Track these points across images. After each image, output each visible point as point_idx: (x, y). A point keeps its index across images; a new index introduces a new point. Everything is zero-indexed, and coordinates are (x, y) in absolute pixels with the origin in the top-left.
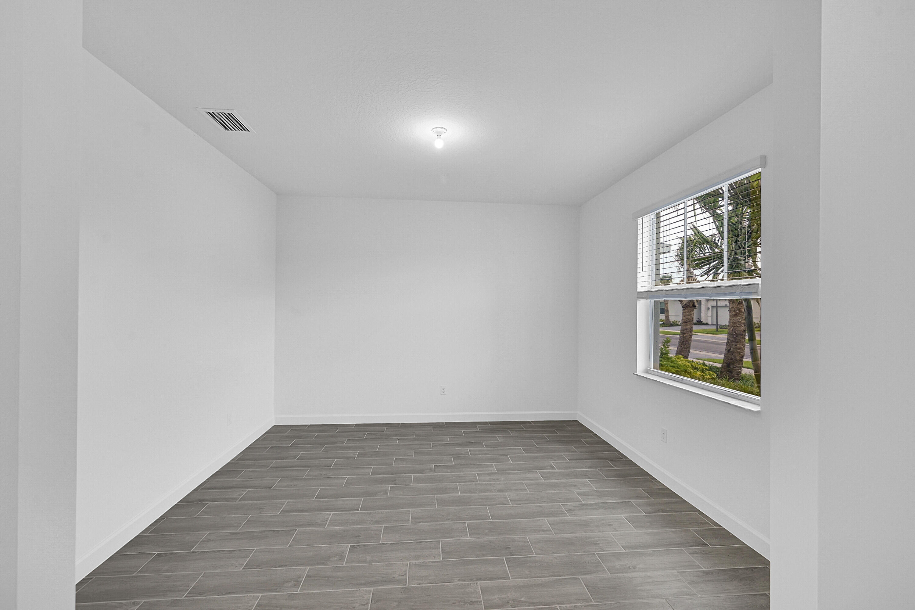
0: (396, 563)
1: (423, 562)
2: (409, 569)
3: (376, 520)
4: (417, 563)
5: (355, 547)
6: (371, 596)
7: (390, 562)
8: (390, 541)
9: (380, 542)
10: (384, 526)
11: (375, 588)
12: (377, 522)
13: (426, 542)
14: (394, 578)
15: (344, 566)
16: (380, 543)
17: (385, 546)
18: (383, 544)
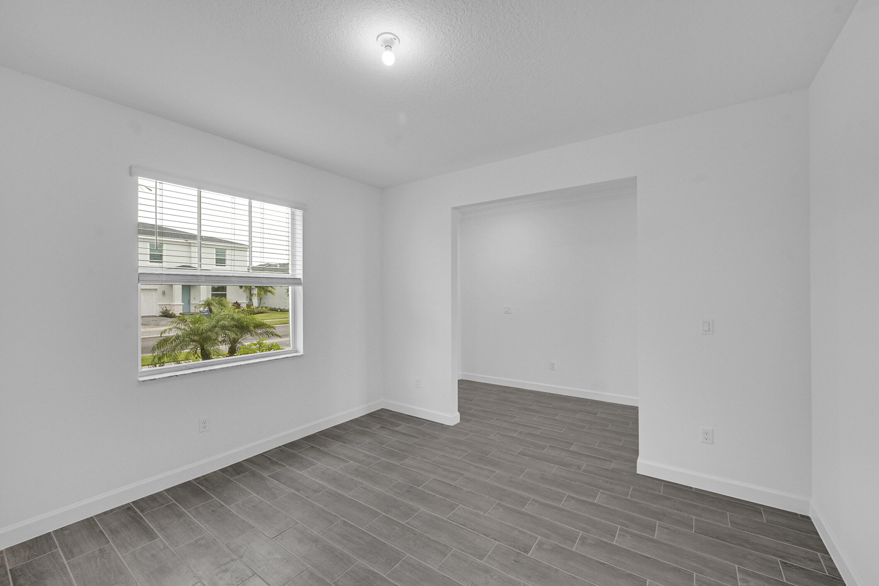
0: (495, 519)
1: (474, 510)
2: (489, 510)
3: (487, 576)
4: (480, 511)
5: (524, 550)
6: (526, 506)
7: (499, 521)
8: (488, 539)
9: (498, 544)
10: (482, 561)
11: (521, 510)
12: (487, 571)
13: (457, 522)
14: (504, 510)
15: (539, 536)
16: (497, 542)
17: (495, 537)
18: (495, 540)
